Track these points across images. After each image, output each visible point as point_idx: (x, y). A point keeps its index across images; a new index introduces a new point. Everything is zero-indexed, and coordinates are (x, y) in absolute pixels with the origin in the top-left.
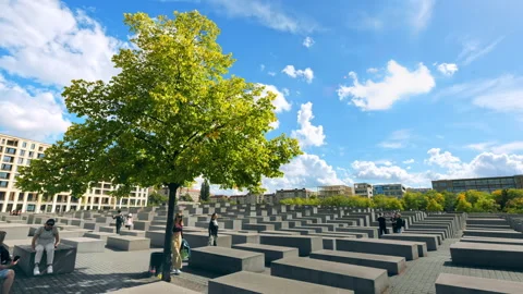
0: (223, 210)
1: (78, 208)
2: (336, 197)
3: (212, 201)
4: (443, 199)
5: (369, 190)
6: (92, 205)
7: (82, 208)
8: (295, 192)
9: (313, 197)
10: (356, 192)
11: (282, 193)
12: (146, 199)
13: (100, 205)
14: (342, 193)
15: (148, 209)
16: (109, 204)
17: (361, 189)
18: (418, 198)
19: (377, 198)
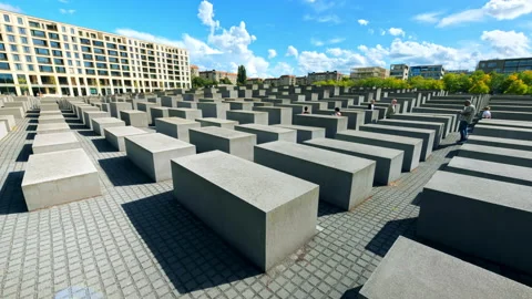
0: (262, 93)
1: (134, 91)
2: (369, 79)
3: (249, 83)
4: (489, 80)
5: (406, 71)
6: (144, 88)
7: (136, 90)
8: (327, 75)
9: (344, 79)
10: (391, 74)
11: (313, 75)
12: (190, 82)
13: (151, 88)
14: (376, 74)
15: (193, 90)
16: (159, 88)
17: (397, 71)
18: (460, 80)
19: (413, 80)
